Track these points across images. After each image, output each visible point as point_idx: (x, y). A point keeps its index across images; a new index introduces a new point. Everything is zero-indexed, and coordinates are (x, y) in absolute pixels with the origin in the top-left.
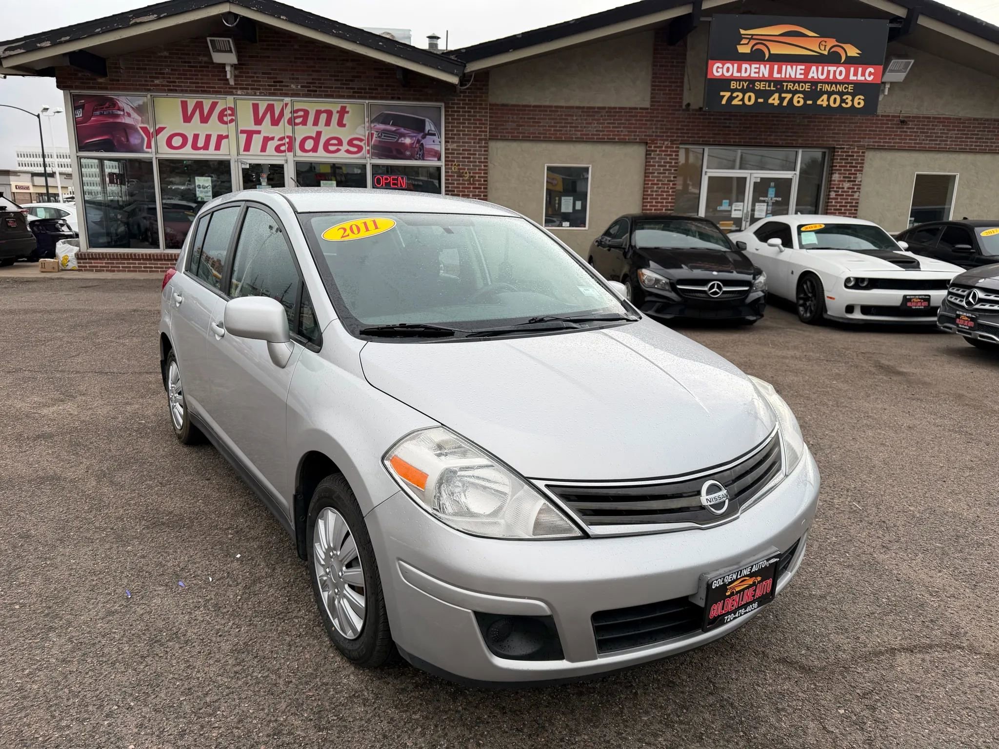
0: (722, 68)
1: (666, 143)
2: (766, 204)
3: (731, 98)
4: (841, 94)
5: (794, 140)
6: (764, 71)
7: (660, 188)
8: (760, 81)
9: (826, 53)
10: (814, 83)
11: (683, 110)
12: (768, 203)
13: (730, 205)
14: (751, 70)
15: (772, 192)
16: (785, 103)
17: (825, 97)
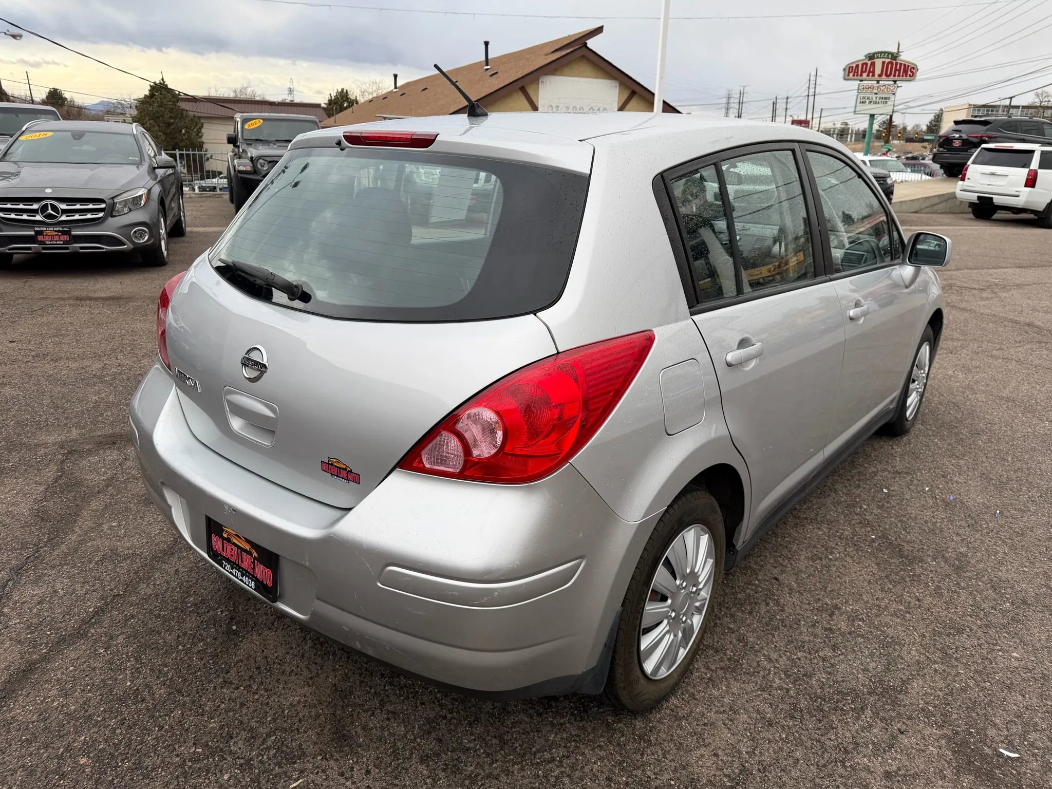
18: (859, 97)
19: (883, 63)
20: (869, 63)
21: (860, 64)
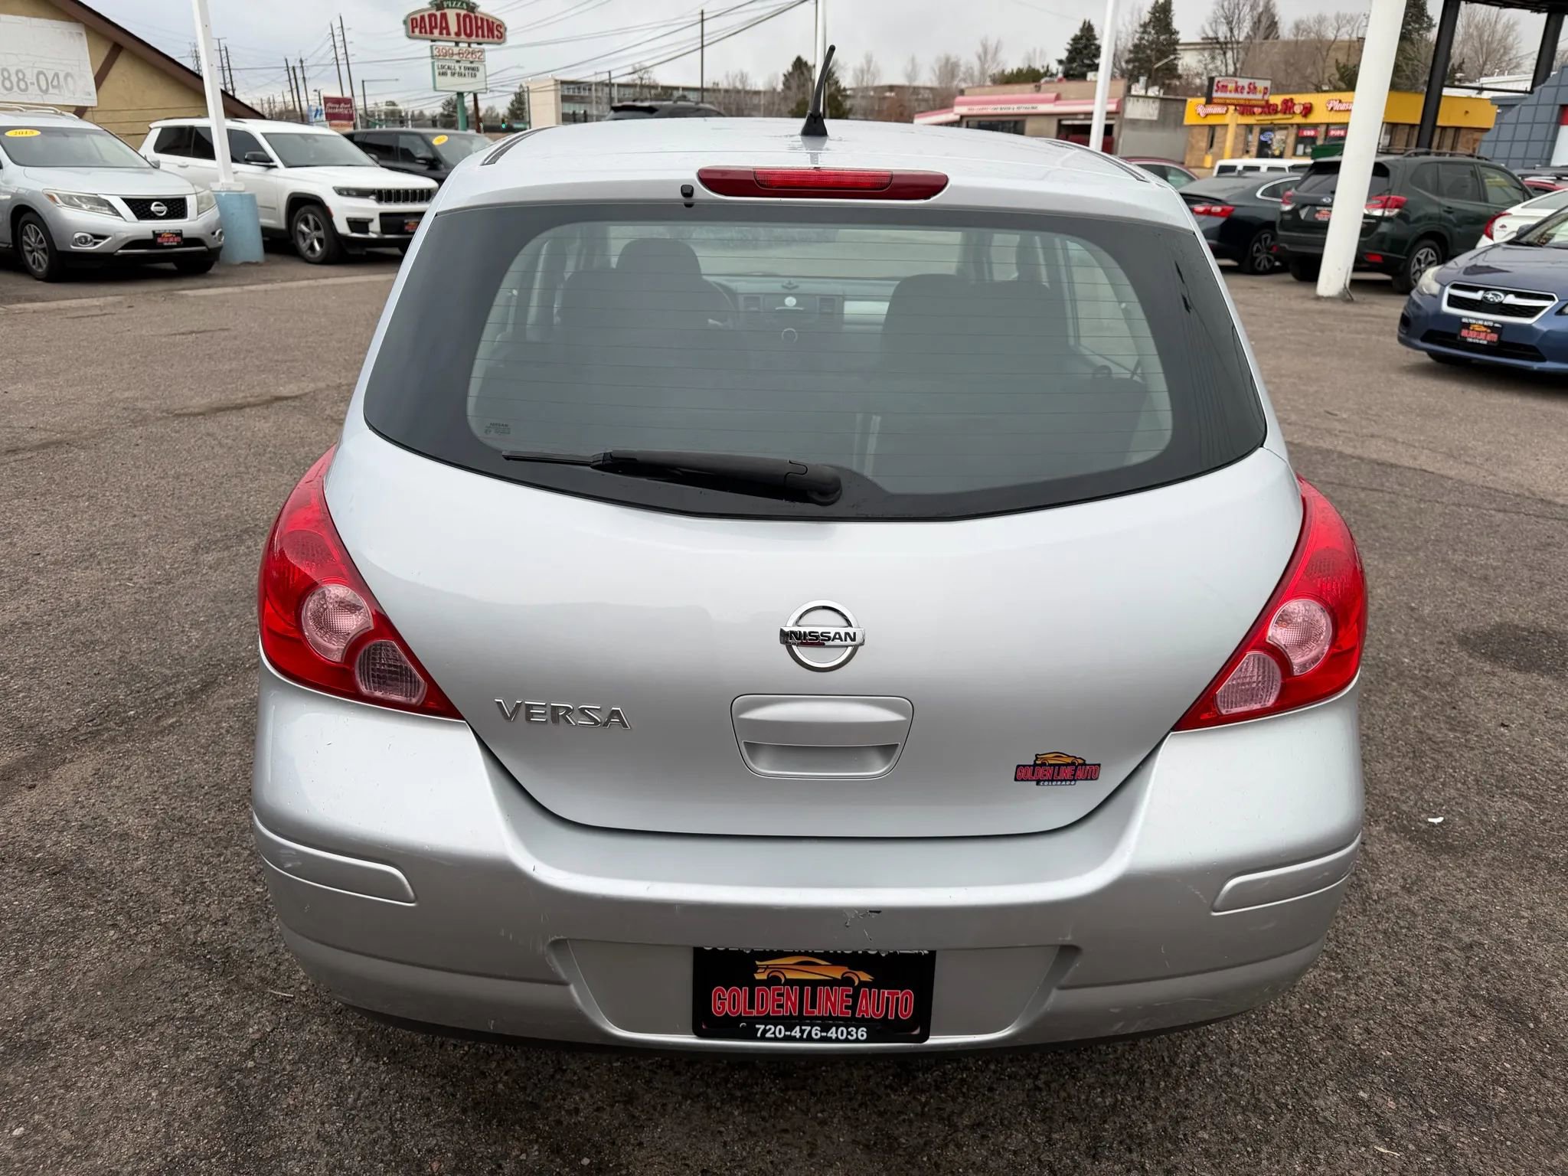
18: (436, 68)
19: (458, 15)
20: (438, 14)
21: (426, 14)
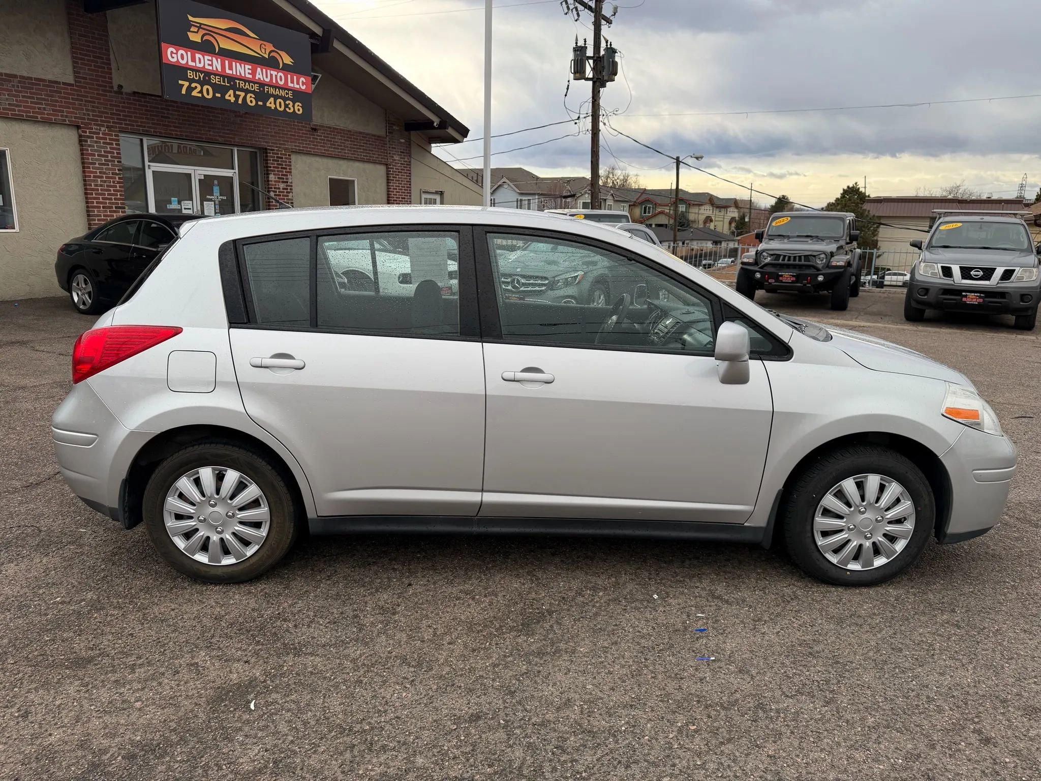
0: (177, 54)
1: (103, 129)
2: (213, 203)
3: (190, 90)
4: (285, 99)
5: (231, 138)
6: (217, 64)
7: (105, 182)
8: (215, 75)
9: (267, 56)
10: (262, 85)
11: (116, 92)
12: (214, 201)
13: (179, 203)
14: (204, 61)
15: (216, 190)
16: (240, 102)
17: (272, 100)
